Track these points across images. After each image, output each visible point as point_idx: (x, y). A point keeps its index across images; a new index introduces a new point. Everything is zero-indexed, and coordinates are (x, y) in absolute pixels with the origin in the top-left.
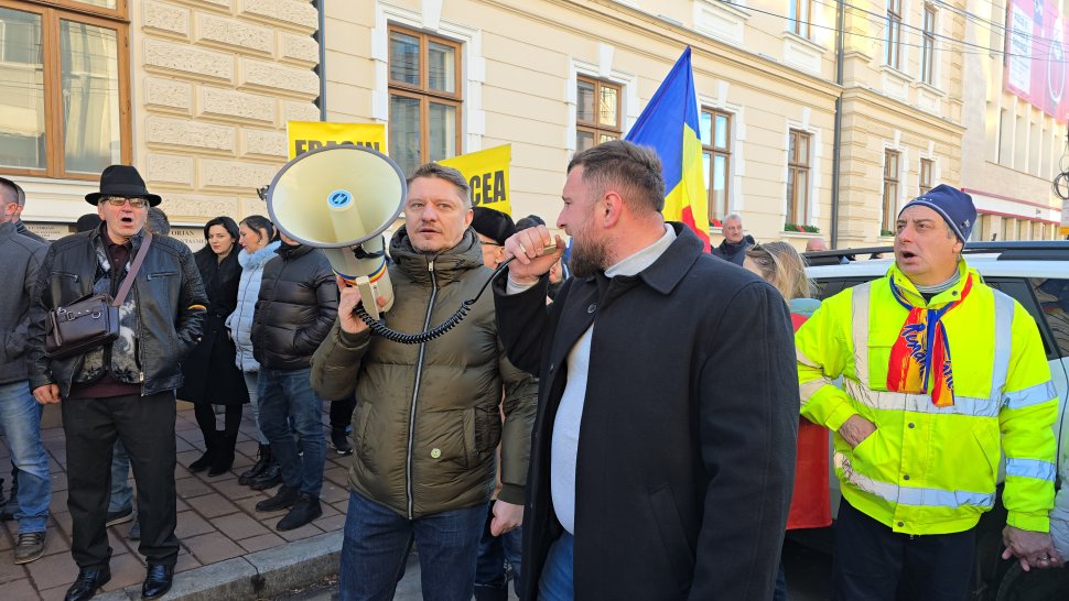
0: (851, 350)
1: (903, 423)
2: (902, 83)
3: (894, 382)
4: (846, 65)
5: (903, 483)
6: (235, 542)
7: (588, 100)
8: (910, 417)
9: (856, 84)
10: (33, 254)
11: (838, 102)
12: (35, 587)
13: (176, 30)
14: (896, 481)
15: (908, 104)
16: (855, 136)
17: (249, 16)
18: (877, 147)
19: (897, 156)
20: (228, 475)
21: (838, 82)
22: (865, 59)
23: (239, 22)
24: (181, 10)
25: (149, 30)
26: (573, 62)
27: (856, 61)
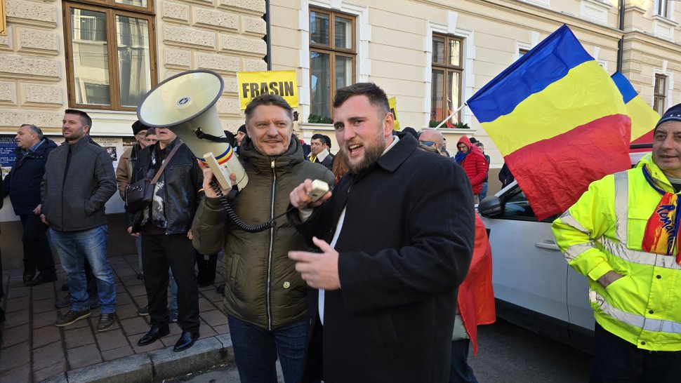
0: (614, 220)
1: (653, 275)
2: (669, 27)
3: (648, 245)
4: (627, 16)
5: (648, 316)
6: (212, 327)
7: (440, 49)
8: (659, 270)
9: (634, 29)
10: (98, 155)
11: (620, 43)
12: (99, 349)
13: (182, 18)
14: (643, 313)
15: (674, 42)
16: (632, 66)
17: (224, 7)
18: (650, 73)
19: (665, 79)
20: (211, 287)
21: (620, 29)
22: (641, 11)
23: (218, 11)
24: (184, 6)
25: (166, 19)
26: (429, 25)
27: (634, 14)
